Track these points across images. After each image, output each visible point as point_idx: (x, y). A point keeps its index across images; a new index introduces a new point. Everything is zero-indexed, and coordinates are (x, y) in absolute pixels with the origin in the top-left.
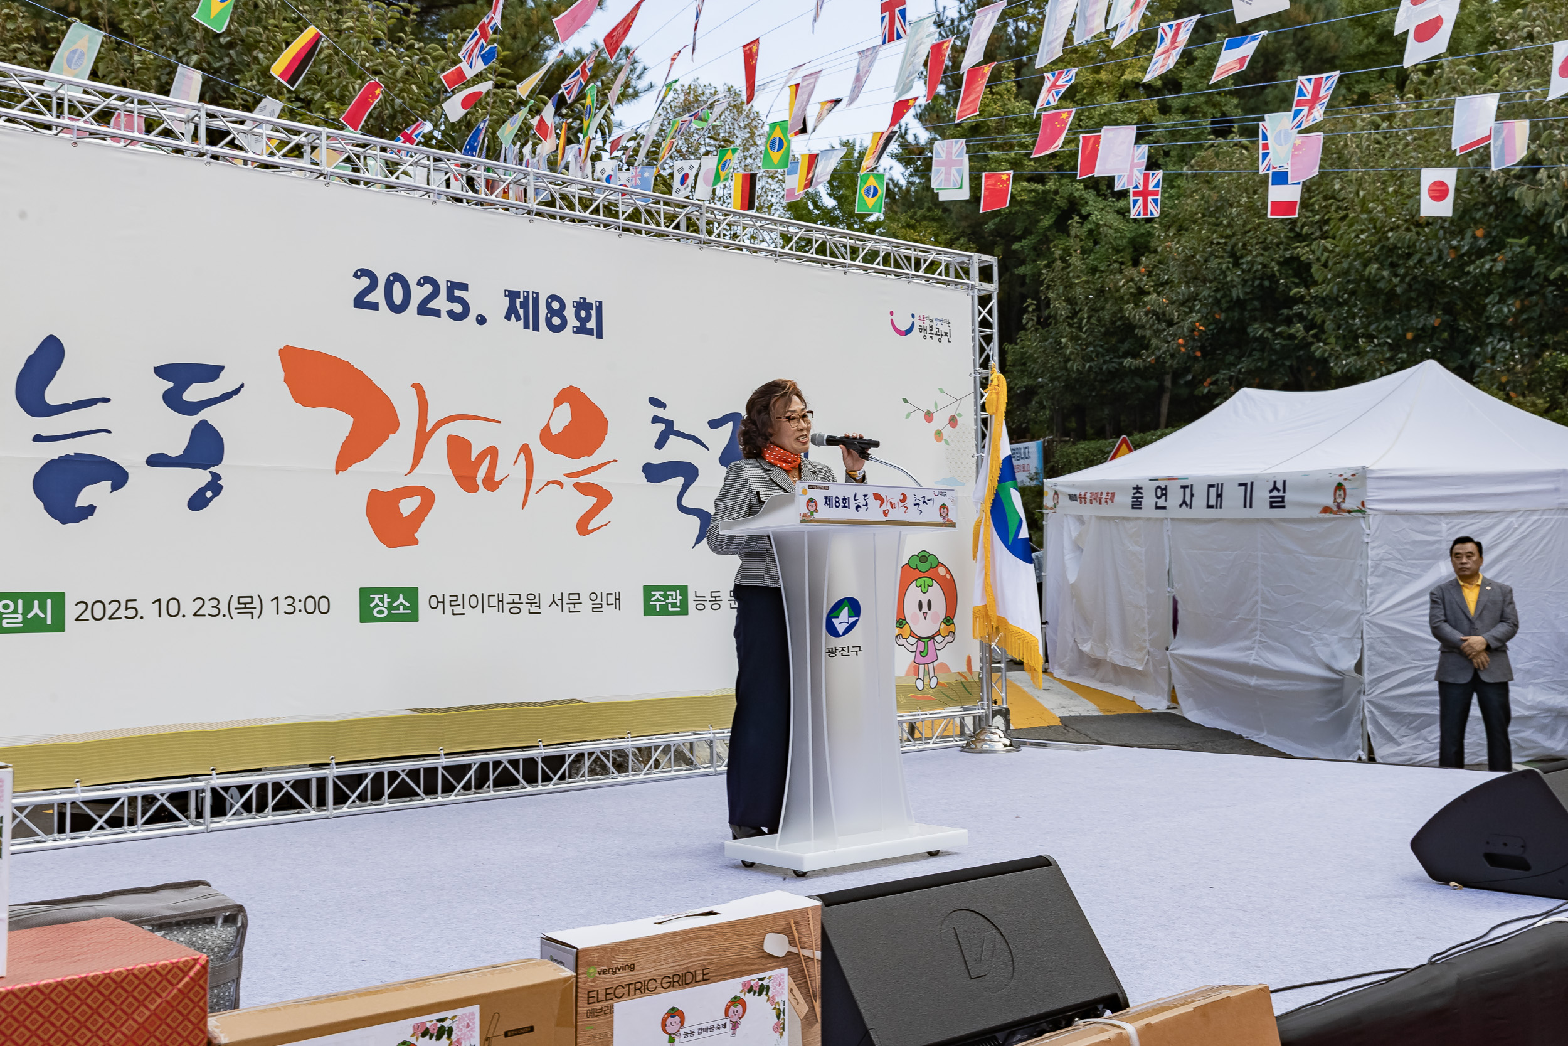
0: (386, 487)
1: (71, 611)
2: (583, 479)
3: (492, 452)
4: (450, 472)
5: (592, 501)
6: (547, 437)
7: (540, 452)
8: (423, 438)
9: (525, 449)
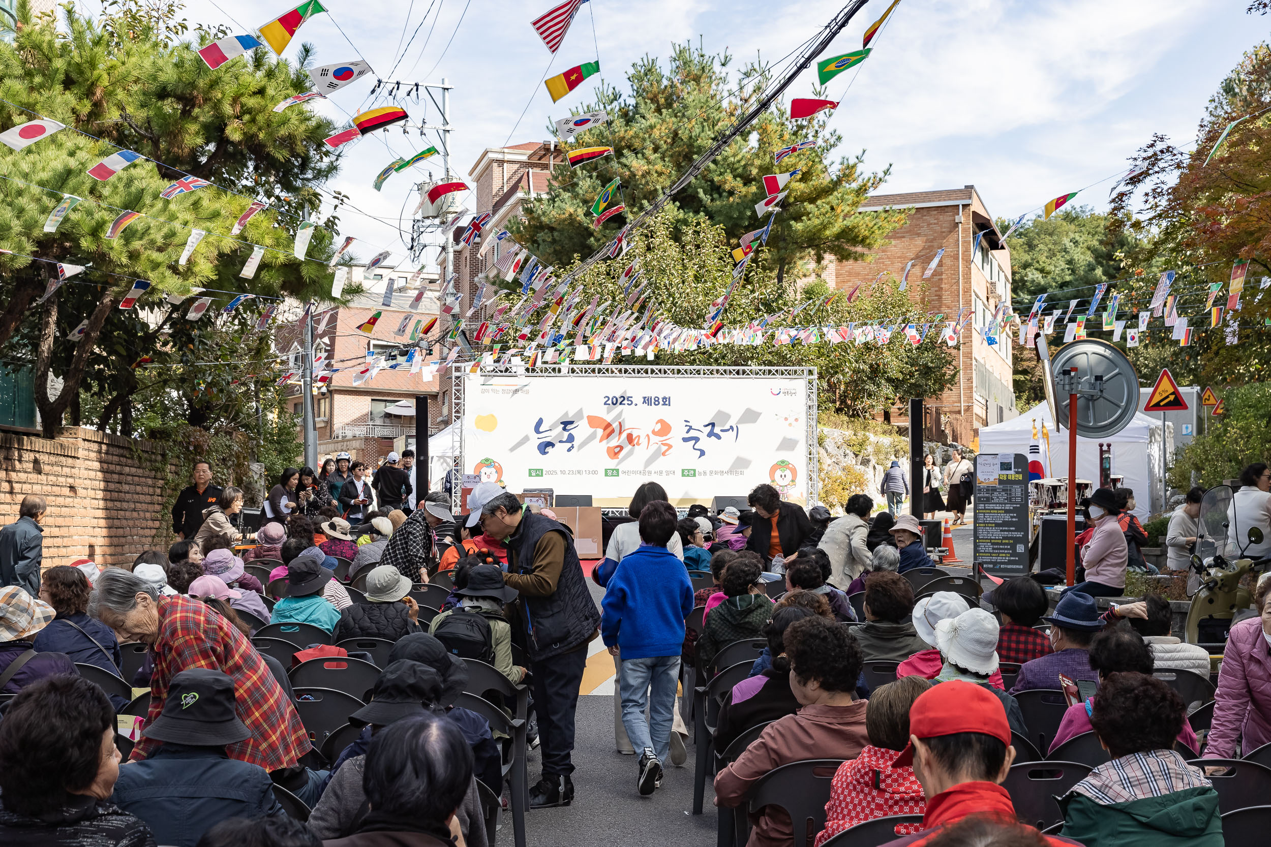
0: (612, 445)
1: (544, 473)
2: (664, 442)
3: (639, 437)
4: (627, 442)
5: (666, 448)
6: (654, 432)
7: (652, 436)
8: (621, 434)
9: (648, 435)
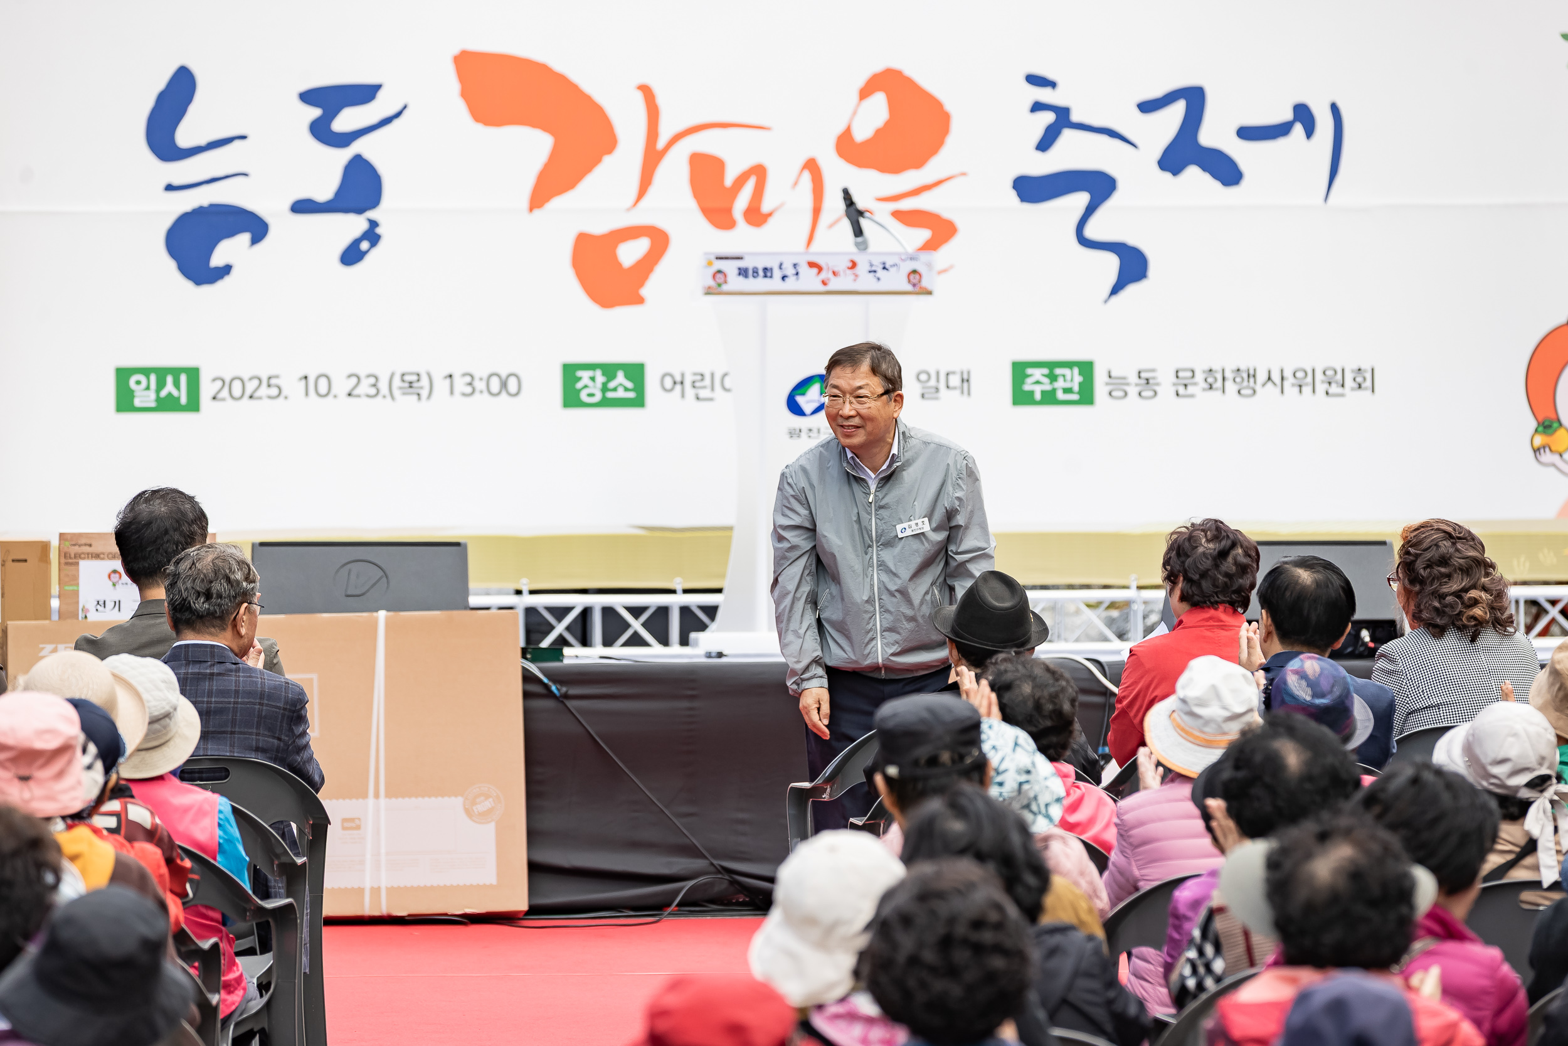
0: (599, 228)
1: (207, 389)
2: (907, 205)
3: (759, 172)
4: (692, 204)
5: (924, 234)
6: (846, 146)
7: (834, 167)
8: (652, 158)
9: (812, 166)
